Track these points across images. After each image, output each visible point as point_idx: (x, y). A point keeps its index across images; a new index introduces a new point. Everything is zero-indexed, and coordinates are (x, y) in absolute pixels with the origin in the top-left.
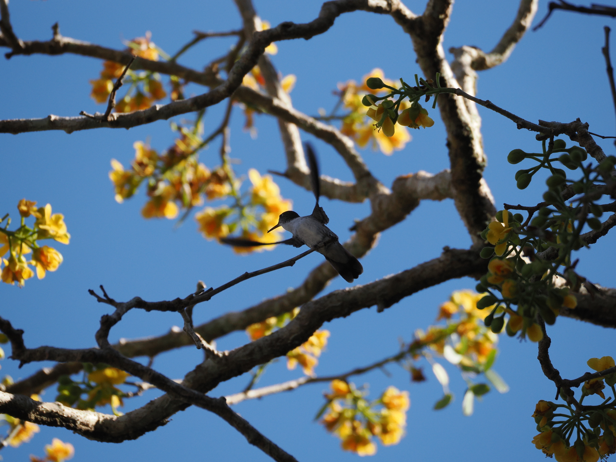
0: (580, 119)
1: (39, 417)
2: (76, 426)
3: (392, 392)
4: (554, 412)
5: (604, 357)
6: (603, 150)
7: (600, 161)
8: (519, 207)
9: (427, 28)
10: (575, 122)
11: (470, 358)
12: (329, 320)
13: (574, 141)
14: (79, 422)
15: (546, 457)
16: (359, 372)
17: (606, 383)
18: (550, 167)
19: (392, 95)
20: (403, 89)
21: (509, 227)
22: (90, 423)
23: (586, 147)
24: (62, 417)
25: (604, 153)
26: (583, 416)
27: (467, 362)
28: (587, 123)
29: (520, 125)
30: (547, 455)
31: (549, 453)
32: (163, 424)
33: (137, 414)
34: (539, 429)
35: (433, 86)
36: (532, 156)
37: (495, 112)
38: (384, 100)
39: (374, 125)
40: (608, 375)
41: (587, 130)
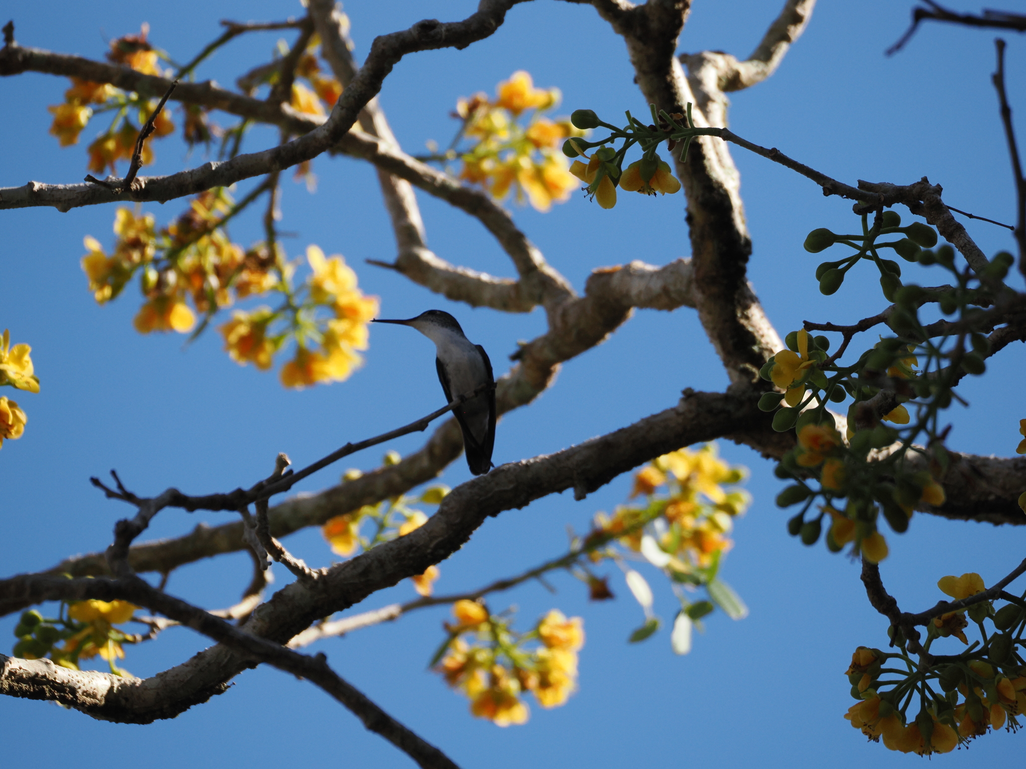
0: (927, 179)
1: (16, 684)
2: (76, 697)
3: (555, 620)
4: (883, 667)
5: (966, 575)
6: (967, 231)
7: (962, 249)
8: (829, 327)
9: (654, 25)
10: (919, 183)
11: (686, 559)
12: (494, 514)
13: (916, 214)
14: (80, 691)
15: (868, 741)
16: (503, 585)
17: (970, 618)
18: (875, 257)
19: (611, 139)
20: (631, 129)
21: (809, 360)
22: (98, 691)
23: (938, 225)
24: (53, 684)
25: (968, 236)
26: (930, 673)
27: (679, 566)
28: (938, 185)
29: (828, 188)
30: (870, 738)
31: (873, 734)
32: (220, 692)
33: (177, 675)
34: (855, 694)
35: (681, 125)
36: (845, 239)
37: (785, 167)
38: (598, 148)
39: (584, 189)
40: (975, 606)
41: (939, 197)
